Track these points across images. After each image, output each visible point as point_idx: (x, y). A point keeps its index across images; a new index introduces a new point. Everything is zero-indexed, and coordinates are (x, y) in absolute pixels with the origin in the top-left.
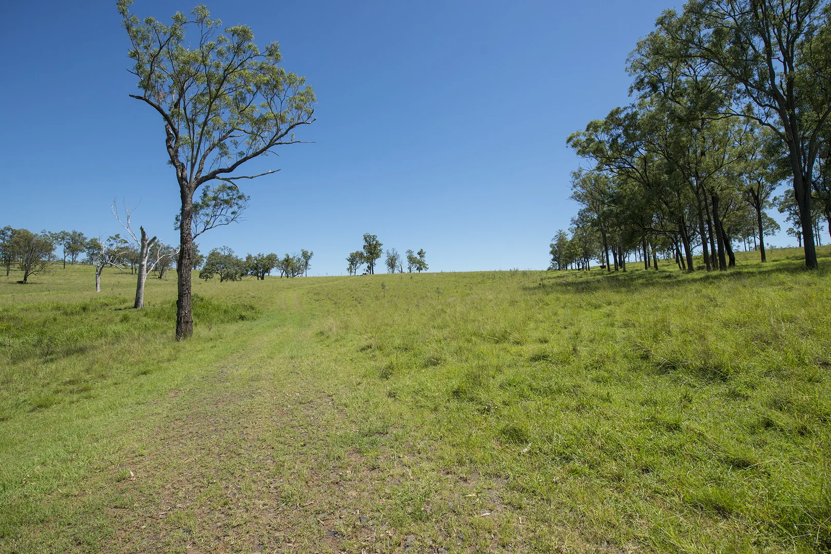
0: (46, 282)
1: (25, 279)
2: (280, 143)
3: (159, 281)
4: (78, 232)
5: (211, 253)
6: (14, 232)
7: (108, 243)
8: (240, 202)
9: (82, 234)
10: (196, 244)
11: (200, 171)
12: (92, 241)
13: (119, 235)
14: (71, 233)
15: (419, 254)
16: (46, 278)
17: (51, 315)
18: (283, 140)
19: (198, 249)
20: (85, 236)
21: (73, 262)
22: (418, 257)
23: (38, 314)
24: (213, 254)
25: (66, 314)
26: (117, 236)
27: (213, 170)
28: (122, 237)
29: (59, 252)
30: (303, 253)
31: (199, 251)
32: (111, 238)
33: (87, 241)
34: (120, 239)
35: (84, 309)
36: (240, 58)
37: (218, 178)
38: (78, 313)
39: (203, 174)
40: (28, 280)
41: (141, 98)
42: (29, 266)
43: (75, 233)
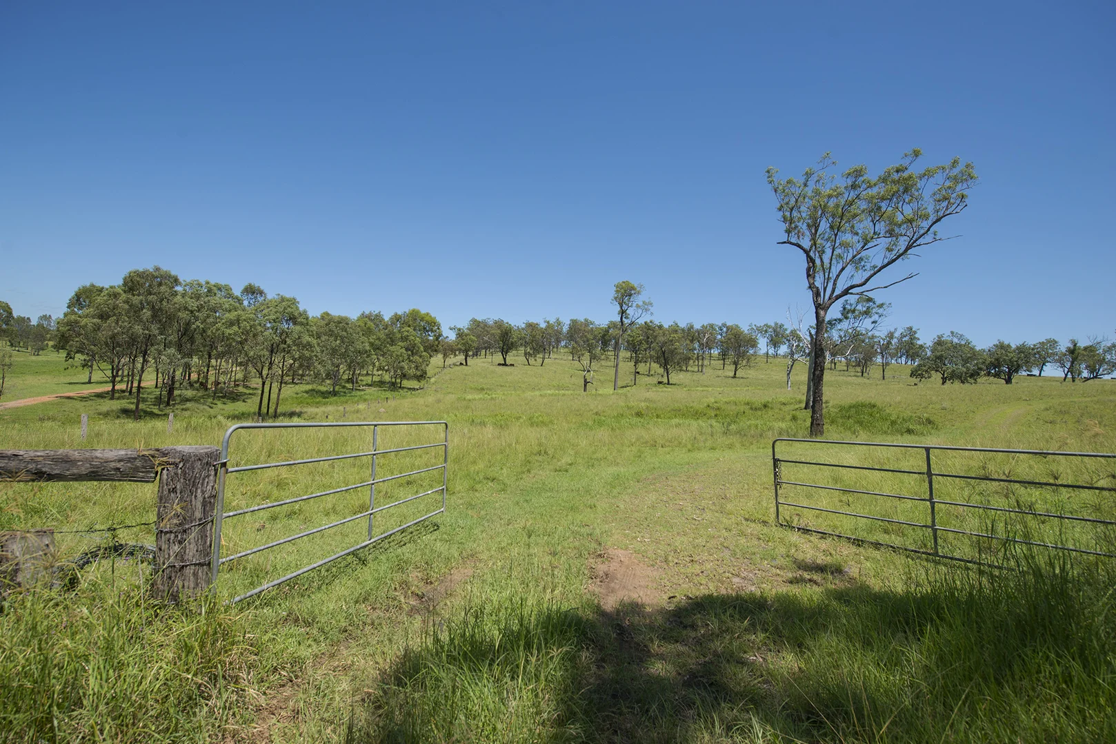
0: (751, 376)
1: (735, 374)
2: (918, 245)
3: (860, 380)
5: (936, 341)
6: (728, 328)
8: (881, 311)
9: (783, 326)
10: (913, 330)
11: (833, 291)
14: (773, 325)
16: (752, 373)
17: (742, 408)
18: (921, 241)
19: (916, 336)
21: (776, 356)
23: (734, 407)
24: (939, 343)
25: (751, 409)
27: (845, 287)
29: (763, 345)
31: (919, 339)
35: (765, 406)
36: (856, 192)
37: (851, 293)
38: (760, 409)
39: (837, 292)
40: (737, 375)
41: (785, 242)
42: (738, 361)
43: (776, 324)
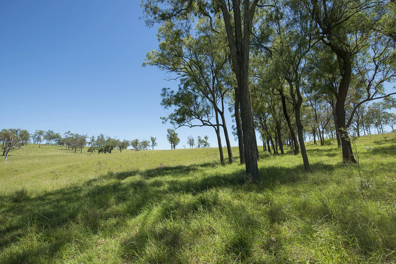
4: (51, 130)
7: (65, 135)
12: (56, 134)
13: (70, 131)
15: (205, 138)
20: (54, 132)
22: (205, 139)
26: (69, 132)
28: (71, 132)
30: (151, 138)
32: (66, 133)
33: (54, 134)
34: (70, 133)
